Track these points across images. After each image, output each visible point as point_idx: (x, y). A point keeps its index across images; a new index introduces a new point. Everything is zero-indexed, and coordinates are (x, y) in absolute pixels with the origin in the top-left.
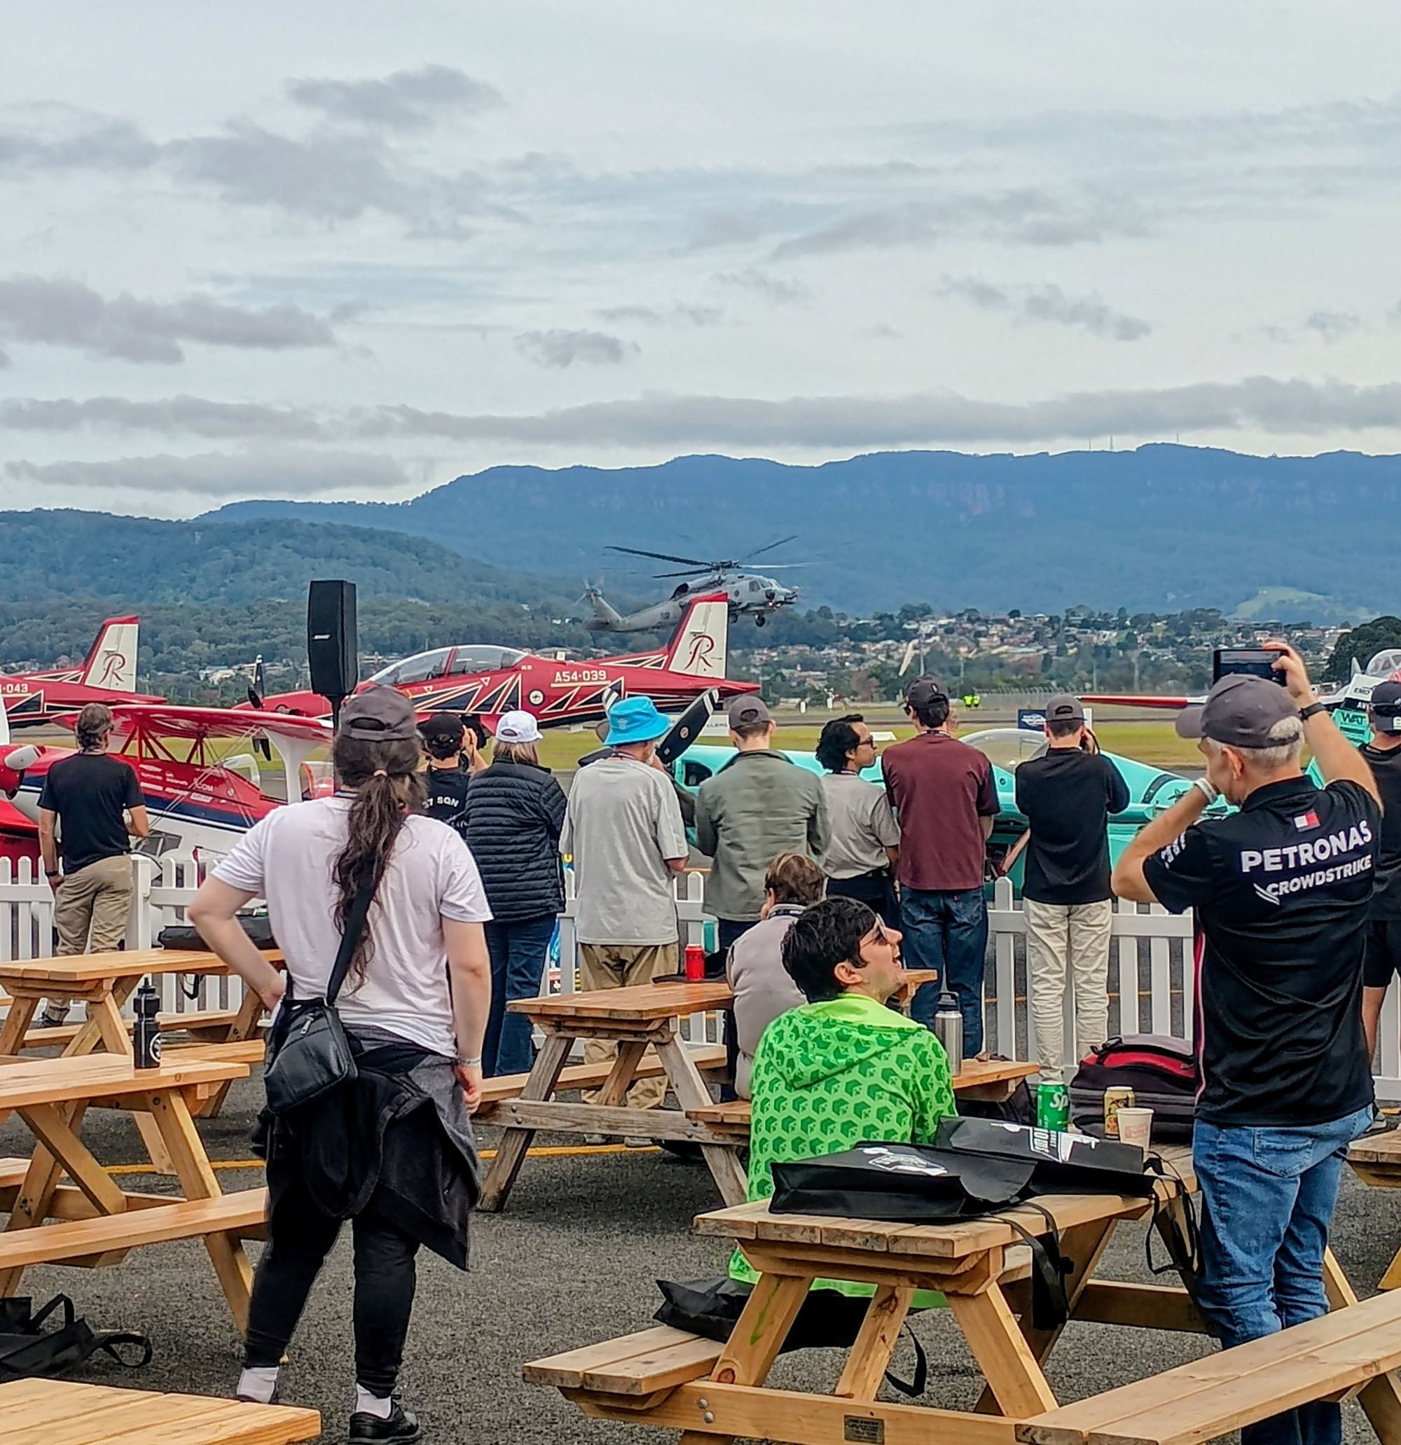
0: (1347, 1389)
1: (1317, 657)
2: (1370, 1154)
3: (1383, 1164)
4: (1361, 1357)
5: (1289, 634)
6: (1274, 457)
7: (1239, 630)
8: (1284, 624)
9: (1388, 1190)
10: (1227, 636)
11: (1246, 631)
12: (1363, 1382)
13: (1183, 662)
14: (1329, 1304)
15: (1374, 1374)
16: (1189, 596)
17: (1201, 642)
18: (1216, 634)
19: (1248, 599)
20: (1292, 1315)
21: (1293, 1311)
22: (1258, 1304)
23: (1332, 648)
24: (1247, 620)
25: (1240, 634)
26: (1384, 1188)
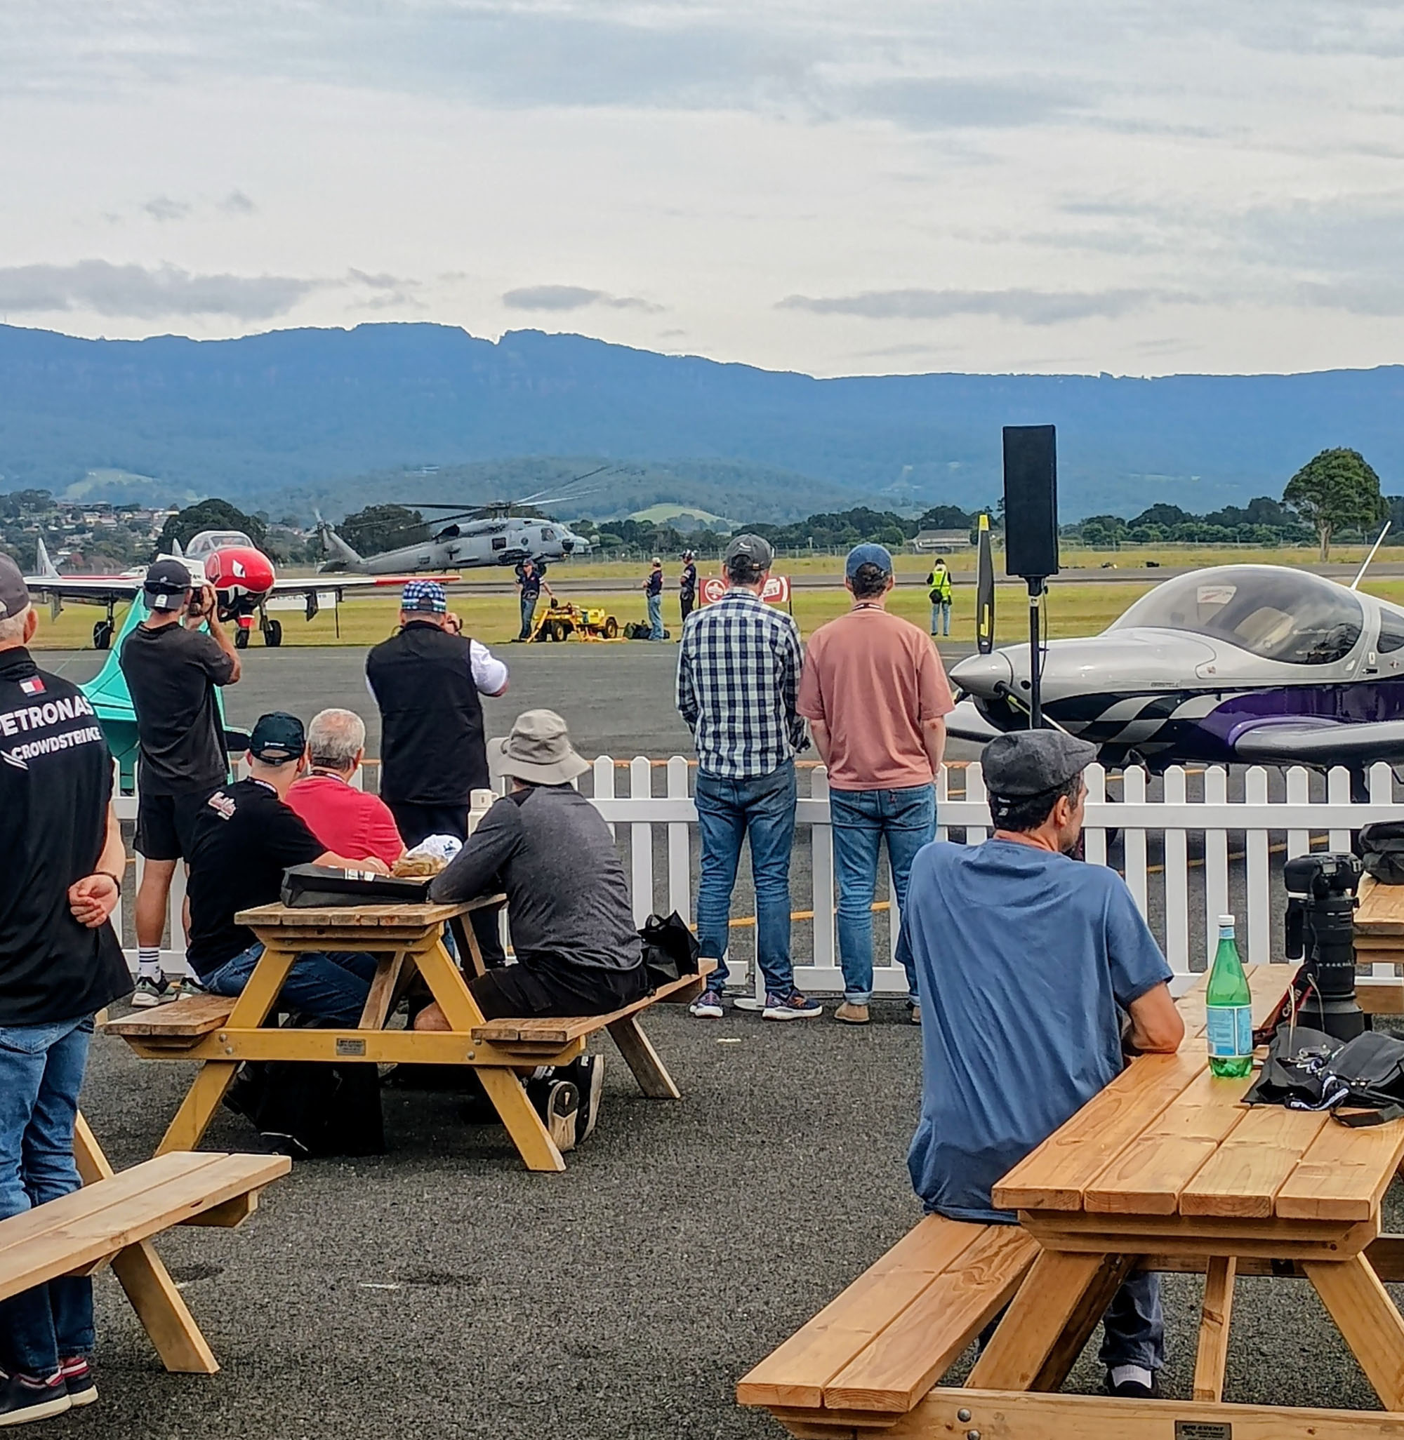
0: (96, 1261)
1: (146, 539)
2: (144, 1028)
3: (156, 1036)
4: (109, 1229)
5: (118, 516)
6: (102, 340)
7: (68, 511)
8: (113, 506)
9: (172, 1061)
10: (57, 518)
11: (76, 512)
12: (110, 1254)
13: (12, 543)
14: (81, 1180)
15: (122, 1245)
16: (18, 477)
17: (29, 524)
18: (44, 517)
19: (76, 481)
20: (46, 1192)
21: (45, 1188)
22: (7, 1184)
23: (161, 530)
24: (77, 500)
25: (70, 516)
26: (167, 1061)
